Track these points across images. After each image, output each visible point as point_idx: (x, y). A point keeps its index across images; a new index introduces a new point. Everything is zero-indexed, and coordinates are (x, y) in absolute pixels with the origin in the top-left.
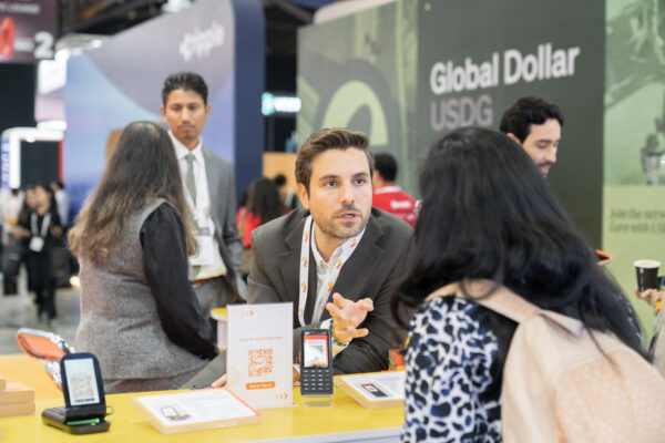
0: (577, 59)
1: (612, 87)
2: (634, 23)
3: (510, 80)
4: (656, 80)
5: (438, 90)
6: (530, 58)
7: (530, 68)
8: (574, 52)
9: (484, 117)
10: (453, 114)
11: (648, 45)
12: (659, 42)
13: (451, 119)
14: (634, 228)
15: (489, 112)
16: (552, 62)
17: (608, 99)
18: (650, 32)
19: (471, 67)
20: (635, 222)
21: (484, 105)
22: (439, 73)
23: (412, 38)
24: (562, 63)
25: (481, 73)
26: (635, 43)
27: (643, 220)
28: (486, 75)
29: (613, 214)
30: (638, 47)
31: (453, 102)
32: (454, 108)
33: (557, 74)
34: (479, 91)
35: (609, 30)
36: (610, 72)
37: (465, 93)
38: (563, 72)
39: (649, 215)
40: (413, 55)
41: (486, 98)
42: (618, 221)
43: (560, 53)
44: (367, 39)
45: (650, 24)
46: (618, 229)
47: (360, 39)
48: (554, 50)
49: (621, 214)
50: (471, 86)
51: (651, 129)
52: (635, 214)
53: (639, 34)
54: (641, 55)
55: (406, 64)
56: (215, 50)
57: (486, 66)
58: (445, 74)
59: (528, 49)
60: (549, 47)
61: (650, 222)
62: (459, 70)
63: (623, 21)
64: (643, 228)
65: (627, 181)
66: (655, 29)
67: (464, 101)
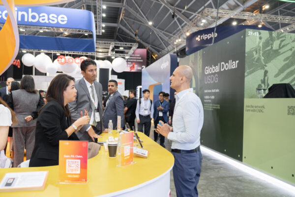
1: (247, 71)
2: (254, 53)
3: (222, 70)
4: (261, 69)
5: (206, 73)
6: (227, 64)
7: (227, 67)
8: (237, 62)
9: (216, 80)
10: (209, 79)
11: (259, 59)
12: (263, 58)
13: (209, 81)
14: (252, 111)
15: (217, 79)
16: (232, 65)
17: (246, 74)
18: (259, 55)
19: (213, 67)
20: (252, 109)
21: (216, 77)
22: (207, 69)
23: (201, 60)
24: (234, 65)
26: (255, 58)
27: (254, 108)
28: (217, 69)
29: (246, 107)
30: (255, 60)
31: (210, 76)
32: (210, 78)
33: (233, 68)
34: (215, 73)
35: (246, 55)
36: (246, 66)
37: (212, 74)
38: (235, 67)
39: (256, 107)
40: (201, 65)
41: (216, 75)
42: (248, 109)
43: (234, 62)
44: (192, 61)
45: (260, 53)
46: (248, 111)
47: (190, 61)
48: (232, 62)
49: (248, 107)
50: (213, 72)
51: (260, 83)
52: (252, 107)
53: (256, 56)
54: (256, 62)
55: (199, 67)
56: (167, 66)
57: (217, 67)
59: (226, 62)
61: (256, 109)
62: (211, 68)
63: (251, 52)
64: (254, 111)
65: (252, 97)
66: (261, 55)
67: (212, 76)
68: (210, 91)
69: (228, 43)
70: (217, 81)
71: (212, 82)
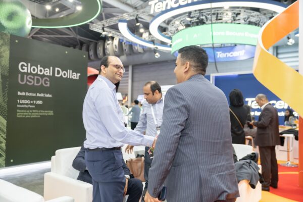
0: (79, 76)
3: (56, 75)
6: (65, 72)
7: (65, 74)
8: (79, 74)
9: (46, 84)
15: (48, 83)
16: (72, 75)
19: (39, 68)
21: (46, 80)
22: (23, 65)
25: (45, 71)
28: (48, 72)
31: (31, 76)
33: (73, 78)
34: (43, 76)
37: (37, 75)
38: (76, 78)
48: (72, 72)
50: (39, 73)
57: (47, 69)
58: (27, 66)
59: (64, 69)
60: (71, 71)
62: (34, 67)
67: (36, 77)
68: (32, 94)
69: (67, 52)
70: (48, 85)
71: (36, 84)
